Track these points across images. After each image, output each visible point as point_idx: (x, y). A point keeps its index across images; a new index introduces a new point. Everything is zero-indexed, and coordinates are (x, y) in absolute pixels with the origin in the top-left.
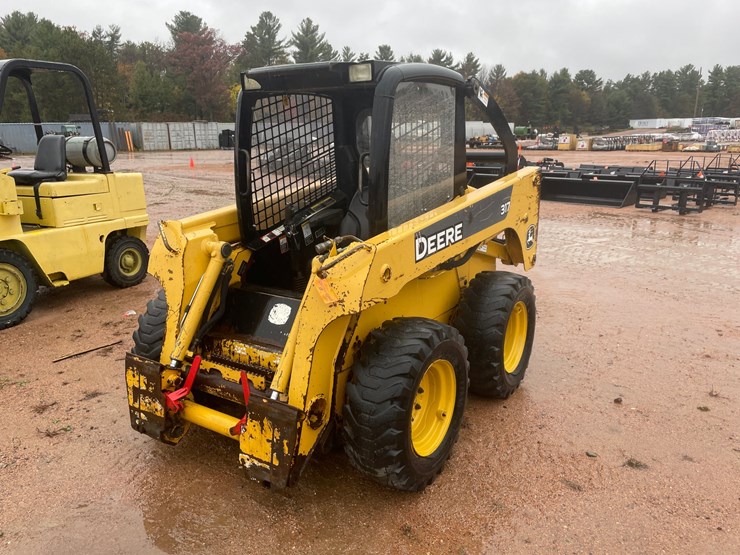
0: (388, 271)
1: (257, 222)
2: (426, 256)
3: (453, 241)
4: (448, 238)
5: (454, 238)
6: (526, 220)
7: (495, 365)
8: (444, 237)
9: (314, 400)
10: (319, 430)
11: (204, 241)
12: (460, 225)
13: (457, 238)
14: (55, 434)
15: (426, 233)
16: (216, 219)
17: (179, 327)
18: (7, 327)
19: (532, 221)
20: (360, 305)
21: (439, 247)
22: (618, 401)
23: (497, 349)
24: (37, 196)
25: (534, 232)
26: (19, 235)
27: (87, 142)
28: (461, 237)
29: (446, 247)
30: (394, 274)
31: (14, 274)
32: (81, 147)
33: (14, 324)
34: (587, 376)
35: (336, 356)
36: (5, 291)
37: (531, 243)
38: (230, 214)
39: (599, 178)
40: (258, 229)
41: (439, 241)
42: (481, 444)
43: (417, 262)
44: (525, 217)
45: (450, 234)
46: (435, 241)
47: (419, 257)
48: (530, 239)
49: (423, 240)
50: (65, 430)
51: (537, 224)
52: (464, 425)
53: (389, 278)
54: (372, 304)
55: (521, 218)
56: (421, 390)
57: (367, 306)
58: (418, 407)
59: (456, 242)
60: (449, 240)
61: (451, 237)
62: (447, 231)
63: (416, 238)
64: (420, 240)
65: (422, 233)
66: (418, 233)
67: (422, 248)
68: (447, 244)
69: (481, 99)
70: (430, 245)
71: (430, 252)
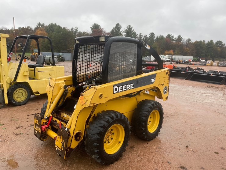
0: (101, 95)
1: (78, 80)
2: (118, 92)
3: (129, 89)
4: (127, 87)
5: (130, 87)
6: (163, 85)
7: (143, 129)
8: (126, 87)
9: (77, 132)
10: (79, 142)
11: (61, 84)
12: (133, 84)
13: (131, 88)
14: (18, 135)
15: (118, 85)
16: (67, 78)
17: (50, 107)
18: (21, 105)
19: (166, 85)
20: (90, 104)
21: (123, 90)
22: (187, 147)
23: (144, 124)
24: (35, 71)
25: (167, 89)
26: (27, 81)
27: (50, 57)
28: (133, 88)
29: (126, 90)
30: (104, 96)
31: (25, 91)
32: (49, 58)
33: (23, 105)
34: (180, 137)
35: (86, 120)
36: (22, 95)
37: (166, 92)
38: (70, 77)
39: (213, 75)
40: (78, 82)
41: (123, 88)
42: (134, 154)
43: (114, 93)
44: (162, 84)
45: (128, 86)
46: (122, 88)
47: (115, 92)
48: (166, 91)
49: (117, 87)
50: (21, 134)
51: (169, 86)
52: (132, 147)
53: (102, 97)
54: (95, 104)
55: (161, 84)
56: (113, 134)
57: (93, 105)
58: (112, 139)
59: (131, 89)
60: (128, 88)
61: (129, 87)
62: (127, 85)
63: (114, 86)
64: (115, 87)
65: (116, 85)
66: (114, 85)
67: (116, 89)
68: (127, 89)
69: (147, 47)
70: (119, 89)
71: (119, 91)
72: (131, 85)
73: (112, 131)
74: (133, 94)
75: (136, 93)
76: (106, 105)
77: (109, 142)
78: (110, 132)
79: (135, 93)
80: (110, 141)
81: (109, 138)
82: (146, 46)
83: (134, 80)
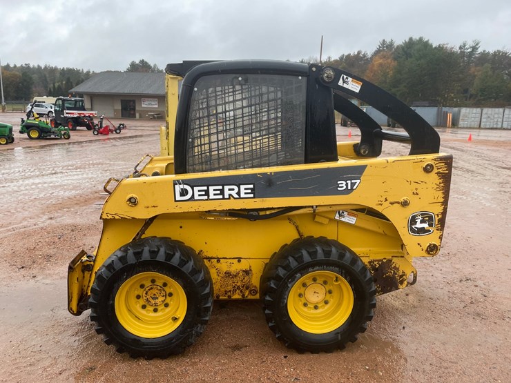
0: (133, 199)
2: (192, 198)
4: (227, 193)
5: (239, 193)
6: (405, 205)
12: (251, 186)
15: (193, 183)
19: (424, 207)
21: (212, 197)
25: (435, 220)
28: (252, 195)
29: (224, 198)
30: (142, 203)
41: (212, 192)
43: (176, 201)
45: (231, 190)
46: (207, 193)
47: (178, 198)
49: (187, 187)
51: (444, 213)
52: (237, 348)
53: (136, 205)
54: (117, 217)
55: (390, 200)
56: (171, 295)
57: (110, 217)
58: (166, 305)
59: (240, 198)
60: (230, 195)
61: (234, 193)
62: (226, 188)
63: (175, 184)
64: (182, 186)
65: (185, 182)
66: (178, 181)
67: (184, 192)
68: (227, 196)
69: (345, 86)
70: (197, 193)
71: (196, 197)
72: (242, 187)
73: (165, 288)
74: (261, 213)
75: (273, 211)
76: (181, 227)
77: (155, 310)
78: (159, 288)
79: (268, 212)
80: (159, 308)
81: (157, 301)
82: (341, 83)
83: (256, 174)
